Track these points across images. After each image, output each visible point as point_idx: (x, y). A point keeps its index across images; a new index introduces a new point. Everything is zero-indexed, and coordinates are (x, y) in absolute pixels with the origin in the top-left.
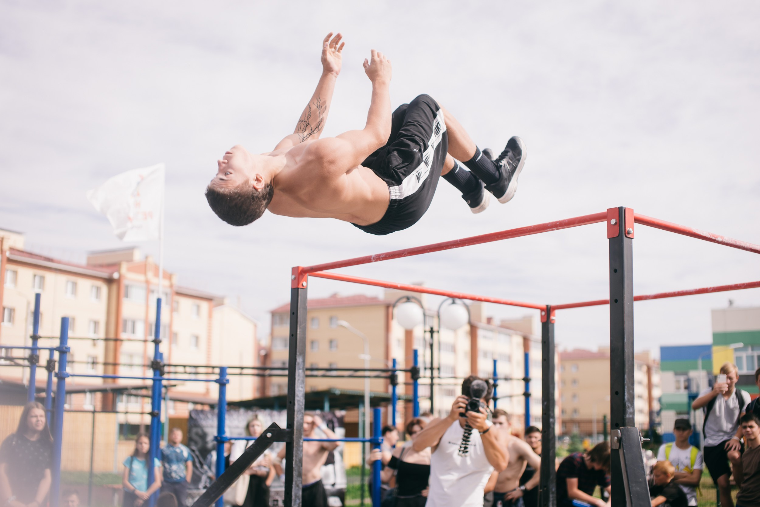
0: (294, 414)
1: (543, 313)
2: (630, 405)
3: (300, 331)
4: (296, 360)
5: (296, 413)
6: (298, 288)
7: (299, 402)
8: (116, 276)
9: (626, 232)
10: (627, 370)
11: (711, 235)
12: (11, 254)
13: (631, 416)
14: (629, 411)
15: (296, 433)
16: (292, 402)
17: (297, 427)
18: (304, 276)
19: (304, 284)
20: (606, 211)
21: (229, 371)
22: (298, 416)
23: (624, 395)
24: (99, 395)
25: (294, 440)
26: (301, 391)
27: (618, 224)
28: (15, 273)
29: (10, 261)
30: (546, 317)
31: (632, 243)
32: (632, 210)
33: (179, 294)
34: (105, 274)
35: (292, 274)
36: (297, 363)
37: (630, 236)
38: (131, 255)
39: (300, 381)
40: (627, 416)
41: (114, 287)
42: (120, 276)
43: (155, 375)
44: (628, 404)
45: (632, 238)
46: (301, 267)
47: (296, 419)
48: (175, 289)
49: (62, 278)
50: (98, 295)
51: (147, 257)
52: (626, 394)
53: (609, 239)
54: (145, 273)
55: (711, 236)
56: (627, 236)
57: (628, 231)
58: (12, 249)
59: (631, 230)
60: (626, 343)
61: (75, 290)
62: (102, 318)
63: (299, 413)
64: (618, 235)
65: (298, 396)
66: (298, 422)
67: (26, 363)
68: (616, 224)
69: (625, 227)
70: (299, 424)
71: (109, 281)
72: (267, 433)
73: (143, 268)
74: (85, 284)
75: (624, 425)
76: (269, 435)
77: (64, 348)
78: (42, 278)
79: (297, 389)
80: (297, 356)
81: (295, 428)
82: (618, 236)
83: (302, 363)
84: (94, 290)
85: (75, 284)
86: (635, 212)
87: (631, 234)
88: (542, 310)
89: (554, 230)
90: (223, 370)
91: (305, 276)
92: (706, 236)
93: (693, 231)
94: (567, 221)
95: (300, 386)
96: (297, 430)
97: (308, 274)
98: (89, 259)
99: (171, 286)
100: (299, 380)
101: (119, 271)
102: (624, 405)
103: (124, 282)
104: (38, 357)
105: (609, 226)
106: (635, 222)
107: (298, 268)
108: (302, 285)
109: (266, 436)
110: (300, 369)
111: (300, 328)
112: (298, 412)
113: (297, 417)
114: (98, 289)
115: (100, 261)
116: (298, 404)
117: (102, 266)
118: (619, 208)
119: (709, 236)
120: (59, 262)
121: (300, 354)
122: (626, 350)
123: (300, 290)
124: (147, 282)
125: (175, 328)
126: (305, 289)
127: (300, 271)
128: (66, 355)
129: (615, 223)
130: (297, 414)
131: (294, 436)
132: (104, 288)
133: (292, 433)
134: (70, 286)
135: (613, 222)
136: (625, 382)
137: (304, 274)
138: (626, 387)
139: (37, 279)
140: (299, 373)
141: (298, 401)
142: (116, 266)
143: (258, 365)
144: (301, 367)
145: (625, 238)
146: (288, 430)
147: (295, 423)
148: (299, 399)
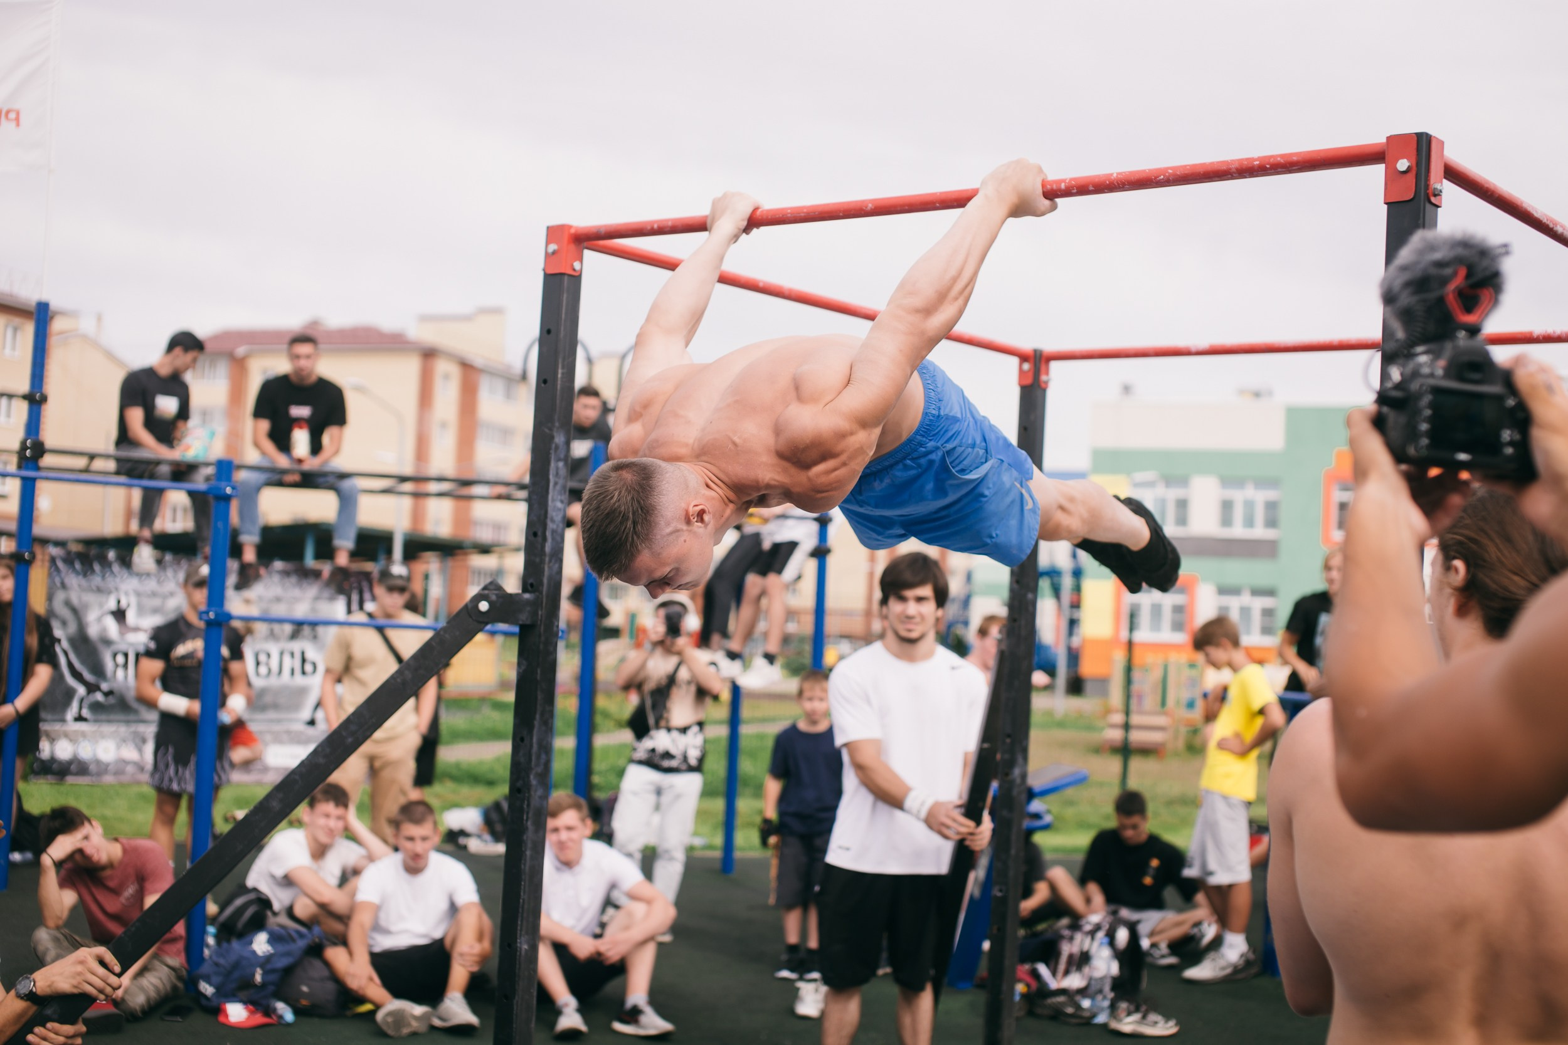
0: (542, 562)
1: (1026, 366)
3: (563, 374)
4: (552, 437)
5: (547, 559)
6: (560, 275)
9: (1430, 190)
15: (547, 603)
17: (548, 590)
18: (578, 249)
19: (577, 266)
20: (1384, 140)
22: (551, 564)
25: (540, 621)
26: (559, 510)
27: (1413, 173)
30: (1031, 375)
31: (1438, 217)
32: (1442, 145)
35: (548, 241)
36: (554, 446)
37: (1436, 201)
39: (558, 487)
45: (1438, 207)
46: (573, 228)
53: (1386, 206)
56: (1431, 199)
57: (1434, 189)
64: (1412, 197)
65: (553, 521)
66: (550, 579)
68: (1408, 171)
69: (1428, 180)
72: (479, 601)
76: (484, 606)
80: (555, 430)
81: (544, 592)
82: (1412, 200)
86: (1445, 147)
87: (1438, 198)
88: (1023, 357)
95: (559, 497)
96: (550, 596)
97: (585, 245)
100: (556, 484)
105: (1391, 175)
106: (1446, 178)
107: (563, 227)
108: (572, 269)
109: (477, 606)
110: (559, 460)
111: (563, 368)
113: (550, 568)
116: (553, 539)
118: (1416, 134)
121: (561, 426)
123: (568, 280)
126: (577, 279)
127: (571, 237)
129: (1408, 167)
130: (550, 561)
131: (540, 610)
133: (537, 602)
135: (1403, 165)
137: (578, 245)
140: (557, 469)
144: (562, 456)
145: (1425, 206)
146: (527, 596)
147: (545, 581)
148: (555, 527)
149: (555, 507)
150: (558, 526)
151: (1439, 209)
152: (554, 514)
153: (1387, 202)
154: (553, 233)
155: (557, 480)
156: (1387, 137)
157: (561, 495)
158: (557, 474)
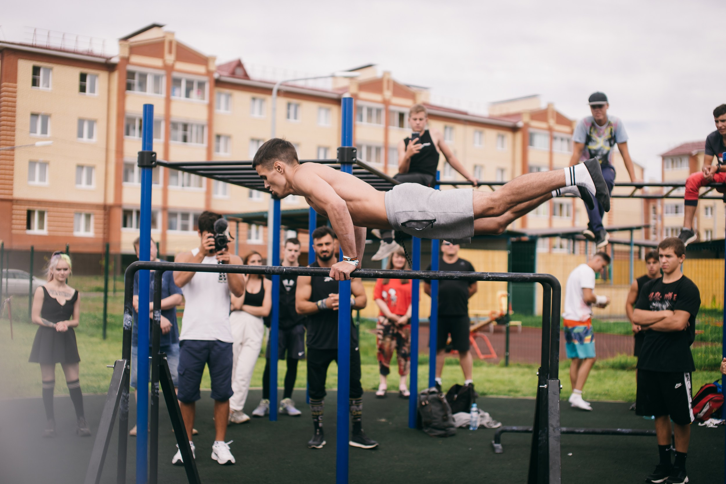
8: (520, 124)
34: (509, 123)
41: (519, 135)
42: (525, 124)
49: (470, 129)
50: (503, 145)
51: (549, 105)
54: (546, 121)
61: (482, 140)
62: (507, 165)
71: (514, 129)
73: (543, 116)
74: (491, 135)
78: (452, 129)
84: (499, 139)
85: (482, 134)
98: (490, 109)
101: (522, 120)
103: (530, 130)
114: (503, 137)
117: (507, 116)
120: (465, 113)
124: (550, 129)
132: (508, 136)
134: (478, 136)
139: (448, 131)
142: (519, 115)
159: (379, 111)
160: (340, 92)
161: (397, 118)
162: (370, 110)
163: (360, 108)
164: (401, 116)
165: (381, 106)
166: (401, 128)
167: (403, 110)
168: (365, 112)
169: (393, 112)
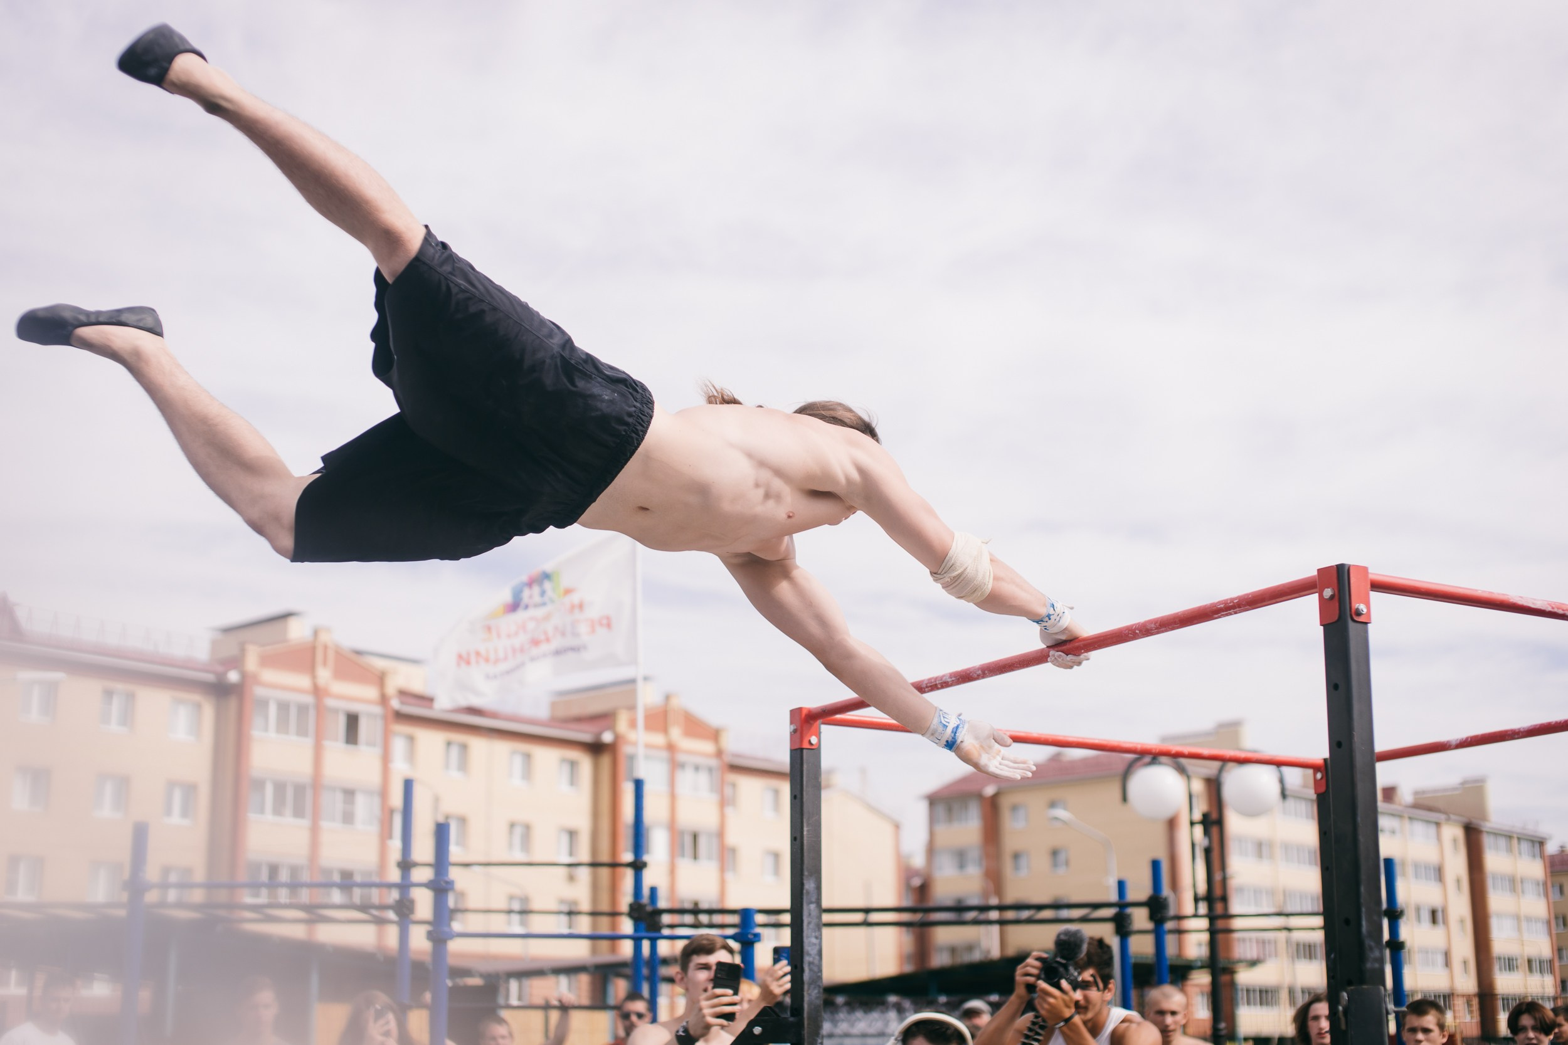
0: (802, 990)
1: (1319, 775)
2: (1372, 944)
3: (808, 831)
4: (802, 884)
5: (806, 987)
6: (802, 749)
7: (812, 966)
8: (607, 737)
9: (1353, 611)
10: (1363, 876)
11: (1554, 606)
12: (402, 703)
13: (1377, 965)
14: (1372, 956)
15: (808, 1024)
16: (799, 966)
17: (808, 1013)
18: (811, 725)
19: (814, 740)
20: (1315, 573)
21: (760, 918)
22: (809, 992)
23: (1359, 925)
24: (584, 979)
25: (804, 1039)
26: (815, 944)
27: (1337, 597)
28: (411, 739)
29: (401, 717)
31: (1366, 632)
32: (1365, 570)
33: (736, 768)
34: (585, 735)
35: (791, 723)
36: (805, 891)
37: (1361, 619)
38: (633, 693)
39: (811, 926)
40: (1369, 965)
41: (606, 760)
42: (617, 738)
43: (636, 929)
44: (1368, 942)
45: (1367, 623)
46: (805, 708)
47: (806, 998)
48: (728, 759)
49: (502, 748)
50: (573, 780)
51: (668, 698)
52: (1364, 923)
53: (1322, 627)
54: (665, 730)
55: (1553, 608)
56: (1356, 618)
57: (1357, 609)
58: (403, 694)
59: (1362, 607)
60: (1361, 825)
61: (528, 772)
62: (582, 822)
63: (813, 986)
64: (1337, 618)
65: (809, 955)
66: (810, 1004)
67: (391, 915)
68: (1332, 597)
69: (1350, 603)
70: (813, 1007)
71: (596, 748)
72: (754, 1027)
73: (659, 719)
74: (547, 758)
75: (1362, 981)
76: (758, 1030)
77: (442, 883)
78: (464, 747)
79: (806, 940)
80: (805, 878)
81: (805, 1015)
82: (1338, 620)
83: (816, 891)
84: (566, 769)
85: (528, 757)
86: (1370, 571)
87: (1363, 614)
88: (1317, 768)
89: (1231, 614)
90: (746, 915)
91: (815, 725)
92: (1543, 608)
93: (1511, 600)
94: (1250, 596)
95: (813, 934)
96: (809, 1018)
97: (820, 721)
98: (554, 705)
99: (719, 753)
100: (809, 923)
101: (612, 727)
102: (1360, 944)
103: (626, 750)
104: (412, 902)
105: (1322, 602)
106: (1372, 591)
107: (800, 709)
108: (811, 744)
109: (752, 1032)
110: (811, 903)
112: (810, 984)
113: (809, 995)
114: (573, 764)
115: (576, 711)
116: (811, 970)
117: (579, 720)
118: (1338, 566)
119: (1549, 609)
120: (493, 715)
121: (811, 875)
122: (1361, 839)
123: (804, 751)
124: (671, 748)
125: (732, 838)
126: (816, 751)
127: (803, 715)
128: (447, 896)
129: (1332, 595)
130: (809, 989)
131: (804, 1030)
132: (585, 763)
133: (800, 1024)
134: (518, 761)
135: (1328, 593)
136: (1362, 901)
137: (811, 722)
138: (1363, 910)
139: (455, 751)
140: (810, 910)
141: (810, 963)
142: (606, 718)
143: (907, 903)
144: (813, 899)
145: (1351, 624)
146: (792, 1019)
147: (806, 1006)
148: (811, 959)
149: (810, 942)
150: (814, 958)
151: (1369, 624)
152: (809, 949)
153: (1323, 624)
154: (795, 714)
155: (810, 919)
156: (1318, 570)
157: (815, 932)
158: (810, 914)
159: (302, 709)
160: (220, 669)
161: (342, 723)
162: (283, 707)
163: (264, 703)
164: (353, 721)
165: (309, 699)
166: (351, 747)
167: (354, 707)
168: (273, 710)
169: (335, 711)
